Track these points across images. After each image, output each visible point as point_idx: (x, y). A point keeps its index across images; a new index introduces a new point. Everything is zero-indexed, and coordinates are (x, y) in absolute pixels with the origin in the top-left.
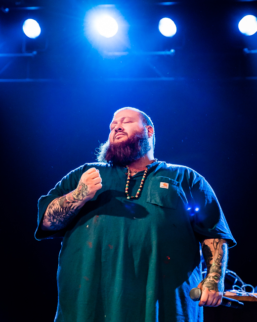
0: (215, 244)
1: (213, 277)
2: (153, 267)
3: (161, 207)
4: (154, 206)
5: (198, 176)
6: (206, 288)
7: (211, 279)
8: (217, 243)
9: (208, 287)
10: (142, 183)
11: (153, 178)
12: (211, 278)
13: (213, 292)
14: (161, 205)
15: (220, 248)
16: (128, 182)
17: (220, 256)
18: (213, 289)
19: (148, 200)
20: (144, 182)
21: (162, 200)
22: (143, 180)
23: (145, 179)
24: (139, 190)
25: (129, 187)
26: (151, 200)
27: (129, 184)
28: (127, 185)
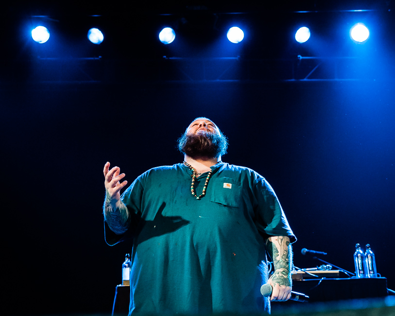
0: (280, 241)
1: (282, 273)
2: (219, 264)
3: (225, 206)
4: (218, 205)
5: (258, 177)
6: (276, 283)
7: (280, 275)
8: (282, 240)
9: (279, 283)
10: (207, 181)
11: (217, 179)
12: (280, 273)
13: (283, 287)
14: (225, 204)
15: (285, 244)
16: (193, 184)
17: (285, 252)
18: (283, 284)
19: (213, 199)
20: (208, 180)
21: (226, 199)
22: (208, 178)
23: (210, 178)
24: (205, 187)
25: (194, 188)
26: (215, 199)
27: (193, 186)
28: (192, 187)
